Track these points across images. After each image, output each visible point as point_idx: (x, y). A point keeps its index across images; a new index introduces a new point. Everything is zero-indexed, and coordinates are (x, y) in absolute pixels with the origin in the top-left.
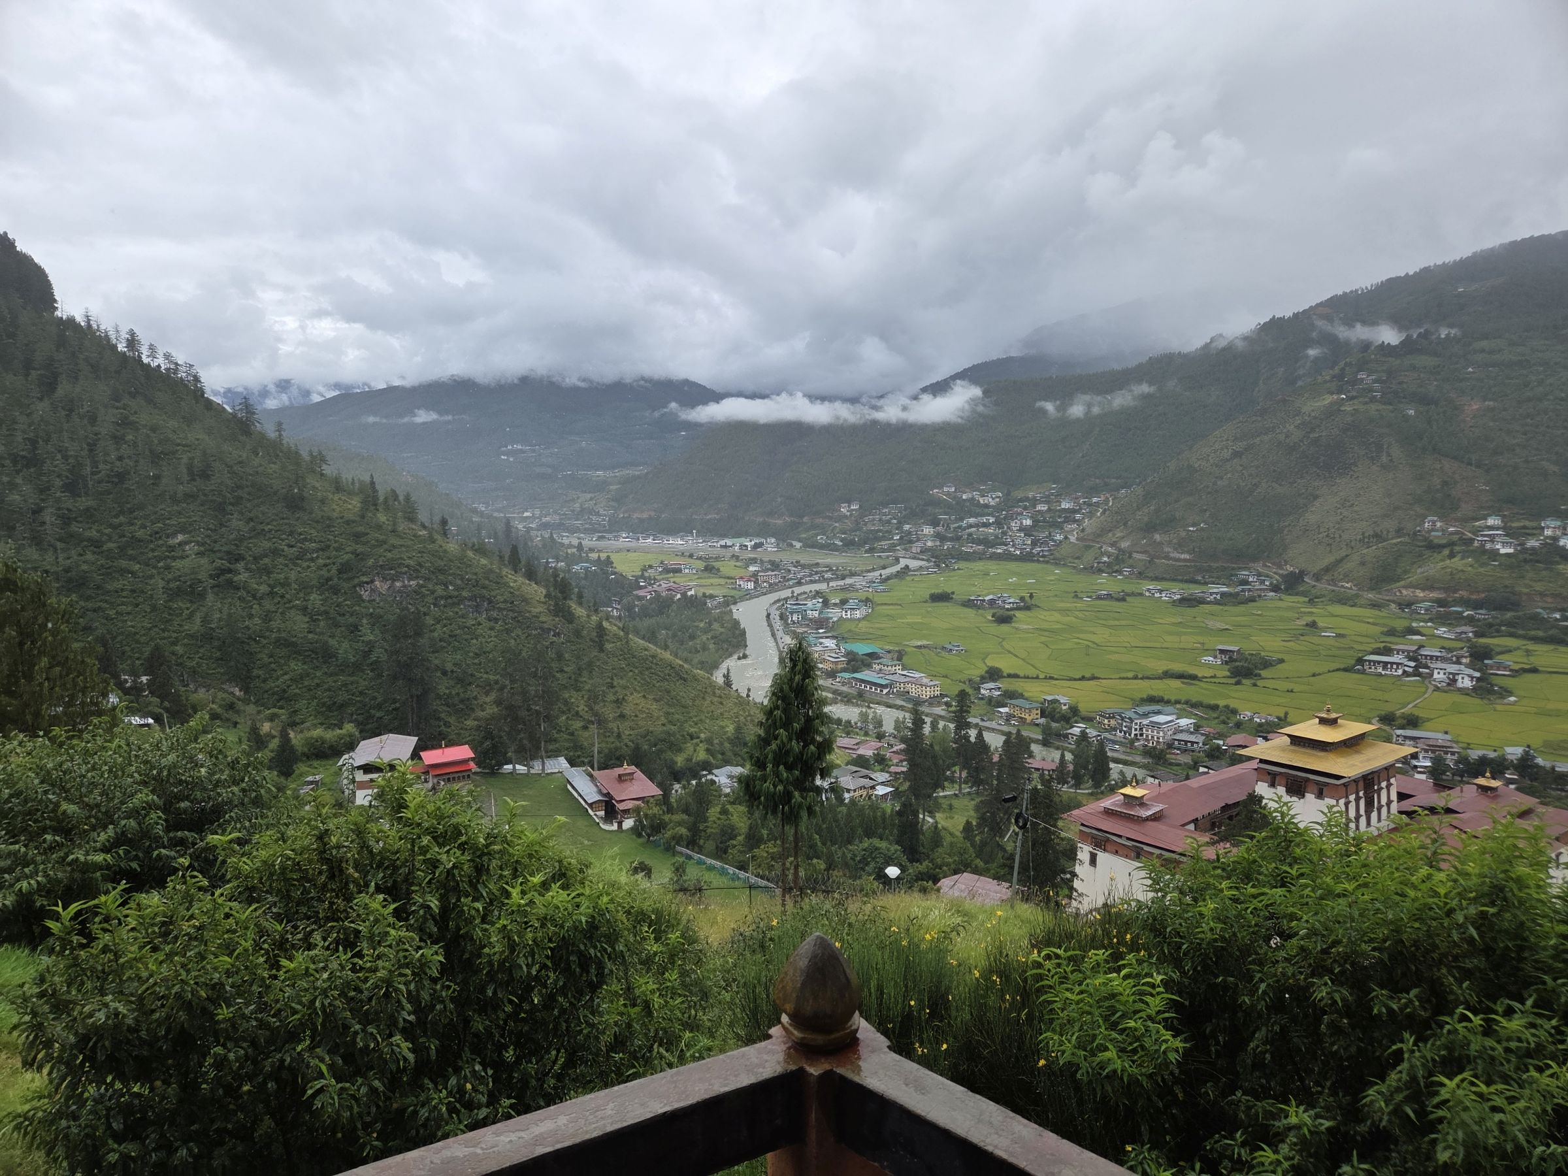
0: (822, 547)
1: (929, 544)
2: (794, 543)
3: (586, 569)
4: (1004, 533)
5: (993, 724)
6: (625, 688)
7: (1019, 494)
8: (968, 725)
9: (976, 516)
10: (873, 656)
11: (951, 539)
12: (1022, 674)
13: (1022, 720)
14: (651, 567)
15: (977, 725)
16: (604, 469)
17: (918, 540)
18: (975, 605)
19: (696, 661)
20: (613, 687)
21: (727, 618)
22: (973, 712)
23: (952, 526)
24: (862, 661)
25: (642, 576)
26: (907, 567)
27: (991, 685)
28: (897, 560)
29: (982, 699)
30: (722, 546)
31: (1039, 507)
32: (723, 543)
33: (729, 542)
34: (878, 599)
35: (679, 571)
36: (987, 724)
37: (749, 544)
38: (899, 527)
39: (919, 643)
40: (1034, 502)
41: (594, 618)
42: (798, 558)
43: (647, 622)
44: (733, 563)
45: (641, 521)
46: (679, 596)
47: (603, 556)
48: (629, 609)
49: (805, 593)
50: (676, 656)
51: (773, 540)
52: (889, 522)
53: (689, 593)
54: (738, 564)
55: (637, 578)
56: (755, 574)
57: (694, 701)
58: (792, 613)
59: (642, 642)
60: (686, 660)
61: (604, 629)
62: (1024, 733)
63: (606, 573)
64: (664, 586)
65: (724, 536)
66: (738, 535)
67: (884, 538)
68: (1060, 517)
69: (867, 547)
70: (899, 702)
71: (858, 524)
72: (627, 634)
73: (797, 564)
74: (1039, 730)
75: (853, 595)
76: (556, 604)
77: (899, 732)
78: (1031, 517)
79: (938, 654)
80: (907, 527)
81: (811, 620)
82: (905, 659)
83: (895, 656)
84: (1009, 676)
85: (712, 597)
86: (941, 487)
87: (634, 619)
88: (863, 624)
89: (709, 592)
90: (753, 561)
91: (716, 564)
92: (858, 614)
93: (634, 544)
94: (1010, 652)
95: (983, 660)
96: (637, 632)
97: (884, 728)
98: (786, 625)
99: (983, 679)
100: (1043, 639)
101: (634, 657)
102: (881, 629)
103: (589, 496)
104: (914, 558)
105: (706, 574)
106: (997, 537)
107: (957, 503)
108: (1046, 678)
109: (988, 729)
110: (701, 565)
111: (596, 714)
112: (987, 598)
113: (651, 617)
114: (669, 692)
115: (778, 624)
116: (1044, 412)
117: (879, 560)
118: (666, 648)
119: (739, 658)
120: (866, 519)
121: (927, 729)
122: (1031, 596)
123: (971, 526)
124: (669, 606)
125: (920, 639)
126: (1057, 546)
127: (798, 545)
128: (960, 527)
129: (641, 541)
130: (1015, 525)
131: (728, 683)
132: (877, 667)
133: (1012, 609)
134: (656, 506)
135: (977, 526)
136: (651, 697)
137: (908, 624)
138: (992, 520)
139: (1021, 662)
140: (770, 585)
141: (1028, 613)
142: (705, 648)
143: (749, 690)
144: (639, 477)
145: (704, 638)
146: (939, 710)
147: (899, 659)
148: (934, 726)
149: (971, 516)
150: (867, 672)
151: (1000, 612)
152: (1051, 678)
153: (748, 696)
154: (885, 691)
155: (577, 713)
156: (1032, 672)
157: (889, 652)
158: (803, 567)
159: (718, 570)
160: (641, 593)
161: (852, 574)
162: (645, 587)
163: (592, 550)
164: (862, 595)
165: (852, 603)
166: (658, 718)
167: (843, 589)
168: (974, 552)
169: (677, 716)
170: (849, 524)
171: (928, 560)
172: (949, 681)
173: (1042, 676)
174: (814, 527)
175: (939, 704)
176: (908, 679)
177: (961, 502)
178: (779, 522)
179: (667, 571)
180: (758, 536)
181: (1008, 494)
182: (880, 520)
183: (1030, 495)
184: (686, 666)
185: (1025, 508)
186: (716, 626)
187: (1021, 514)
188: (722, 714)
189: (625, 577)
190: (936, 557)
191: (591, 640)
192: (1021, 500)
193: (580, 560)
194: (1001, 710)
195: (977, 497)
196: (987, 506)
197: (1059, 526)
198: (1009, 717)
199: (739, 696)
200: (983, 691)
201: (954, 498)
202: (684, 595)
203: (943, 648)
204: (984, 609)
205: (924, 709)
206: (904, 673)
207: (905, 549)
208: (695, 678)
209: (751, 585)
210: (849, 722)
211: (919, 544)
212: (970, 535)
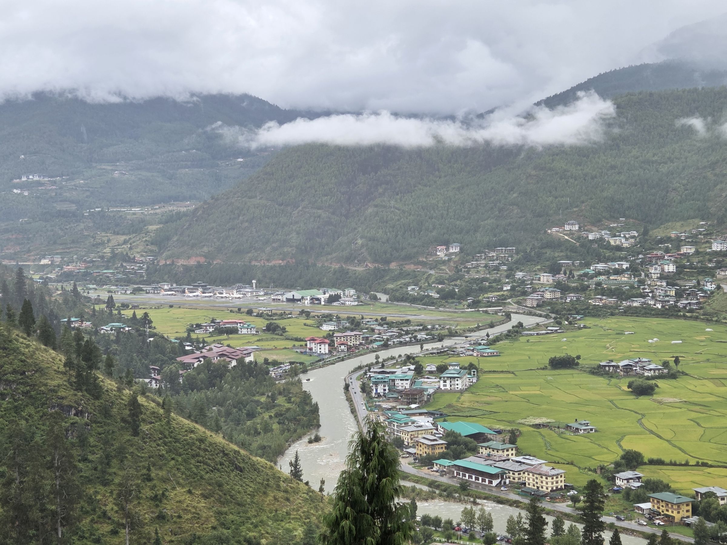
0: (414, 300)
1: (548, 295)
2: (379, 295)
3: (118, 330)
4: (642, 282)
5: (632, 525)
6: (165, 480)
7: (658, 233)
8: (601, 526)
9: (606, 260)
10: (479, 437)
11: (575, 290)
12: (667, 460)
13: (669, 519)
14: (199, 326)
15: (611, 526)
16: (142, 204)
17: (534, 291)
18: (607, 373)
19: (255, 445)
20: (149, 479)
21: (294, 390)
22: (606, 509)
23: (576, 273)
24: (466, 444)
25: (188, 339)
26: (520, 325)
27: (629, 474)
28: (508, 316)
29: (617, 492)
30: (288, 300)
31: (685, 250)
32: (289, 295)
33: (297, 295)
34: (485, 365)
35: (233, 331)
36: (625, 524)
37: (323, 297)
38: (510, 275)
39: (538, 421)
40: (678, 243)
41: (127, 392)
42: (384, 315)
43: (196, 396)
44: (302, 320)
45: (187, 269)
46: (234, 363)
47: (140, 314)
48: (172, 379)
49: (393, 358)
50: (231, 439)
51: (352, 292)
52: (497, 268)
53: (247, 360)
54: (309, 322)
55: (182, 341)
56: (330, 336)
57: (253, 496)
58: (376, 384)
59: (186, 422)
60: (243, 445)
61: (139, 406)
62: (673, 536)
63: (143, 335)
64: (215, 350)
65: (291, 287)
66: (309, 286)
67: (491, 289)
68: (710, 261)
69: (470, 300)
70: (513, 497)
71: (458, 271)
72: (168, 411)
73: (383, 321)
74: (690, 531)
75: (453, 360)
76: (79, 375)
77: (513, 534)
78: (675, 262)
79: (560, 435)
80: (519, 275)
81: (400, 392)
82: (520, 442)
83: (507, 437)
84: (652, 462)
85: (275, 364)
86: (561, 224)
87: (178, 393)
88: (466, 396)
89: (272, 357)
90: (328, 318)
91: (281, 323)
92: (459, 384)
93: (178, 298)
94: (652, 432)
95: (618, 441)
96: (181, 411)
97: (494, 530)
98: (369, 398)
99: (619, 467)
100: (693, 415)
101: (177, 441)
102: (488, 404)
103: (122, 238)
104: (530, 314)
105: (269, 335)
106: (632, 287)
107: (582, 246)
108: (697, 465)
109: (626, 531)
110: (262, 323)
111: (128, 515)
112: (621, 364)
113: (199, 389)
114: (220, 485)
115: (359, 399)
116: (690, 130)
117: (486, 317)
118: (217, 429)
119: (310, 442)
120: (469, 265)
121: (548, 532)
122: (677, 361)
123: (599, 273)
124: (221, 376)
125: (539, 416)
126: (709, 297)
127: (384, 298)
128: (586, 275)
129: (187, 294)
130: (654, 271)
131: (296, 474)
132: (485, 452)
133: (653, 378)
134: (205, 249)
135: (607, 273)
136: (198, 492)
137: (524, 397)
138: (625, 265)
139: (666, 444)
140: (349, 348)
141: (673, 382)
142: (267, 429)
143: (323, 482)
144: (185, 214)
145: (266, 416)
146: (564, 507)
147: (513, 441)
148: (558, 526)
149: (600, 261)
150: (472, 458)
151: (639, 381)
152: (705, 465)
153: (321, 490)
154: (495, 482)
155: (104, 513)
156: (681, 458)
157: (499, 432)
158: (390, 325)
159: (284, 330)
160: (187, 359)
161: (452, 334)
162: (192, 352)
163: (125, 306)
164: (465, 360)
165: (452, 371)
166: (207, 519)
167: (441, 353)
168: (605, 306)
169: (231, 517)
170: (447, 271)
171: (547, 317)
172: (576, 469)
173: (692, 462)
174: (402, 275)
175: (564, 498)
176: (524, 467)
177: (586, 244)
178: (360, 269)
179: (220, 331)
180: (334, 286)
181: (646, 233)
182: (486, 266)
183: (673, 234)
184: (242, 452)
185: (667, 251)
186: (281, 400)
187: (662, 258)
188: (288, 513)
189: (166, 340)
190: (556, 312)
191: (123, 420)
192: (662, 241)
193: (111, 318)
194: (643, 506)
195: (606, 237)
196: (619, 248)
197: (710, 273)
198: (652, 515)
199: (310, 490)
200: (618, 482)
201: (579, 238)
202: (241, 361)
203: (568, 427)
204: (618, 377)
205: (545, 505)
206: (520, 459)
207: (518, 303)
208: (254, 467)
209: (325, 349)
210: (449, 522)
211: (535, 296)
212: (599, 284)
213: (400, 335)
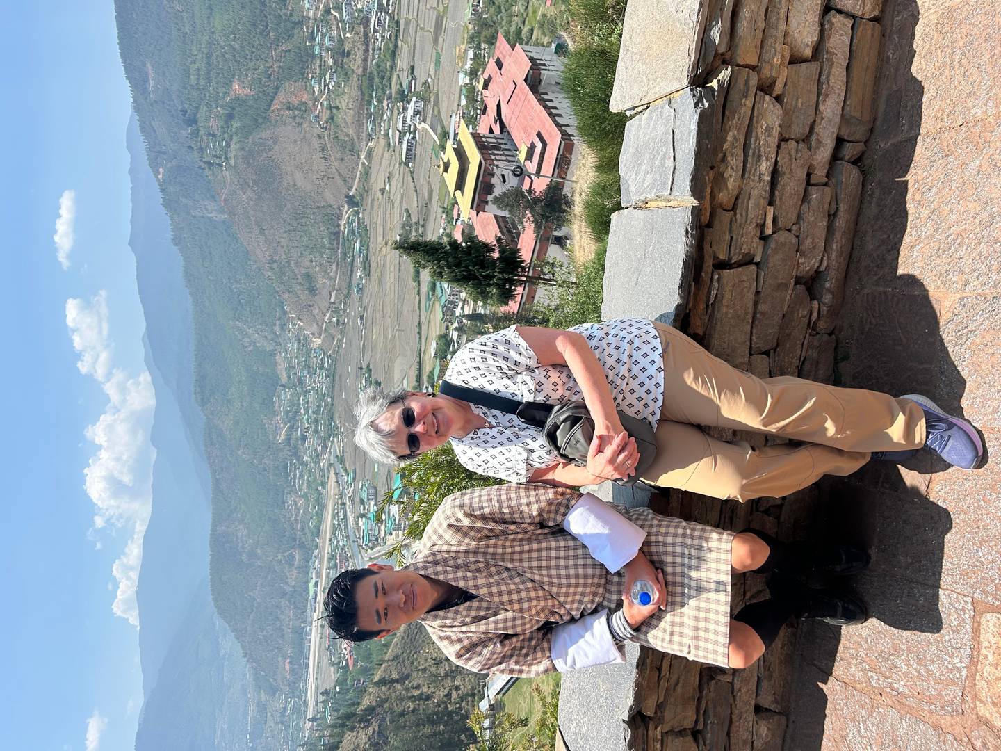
0: (319, 522)
2: (315, 543)
7: (284, 379)
9: (299, 408)
11: (317, 426)
23: (307, 425)
25: (338, 664)
38: (306, 464)
42: (327, 539)
45: (292, 671)
47: (321, 698)
51: (312, 561)
55: (339, 668)
63: (335, 695)
67: (314, 476)
103: (269, 718)
107: (289, 422)
128: (308, 420)
135: (307, 408)
138: (303, 397)
141: (373, 371)
144: (255, 675)
149: (299, 412)
152: (420, 354)
156: (416, 365)
158: (334, 535)
160: (351, 663)
181: (283, 386)
183: (285, 371)
189: (339, 679)
213: (340, 530)
